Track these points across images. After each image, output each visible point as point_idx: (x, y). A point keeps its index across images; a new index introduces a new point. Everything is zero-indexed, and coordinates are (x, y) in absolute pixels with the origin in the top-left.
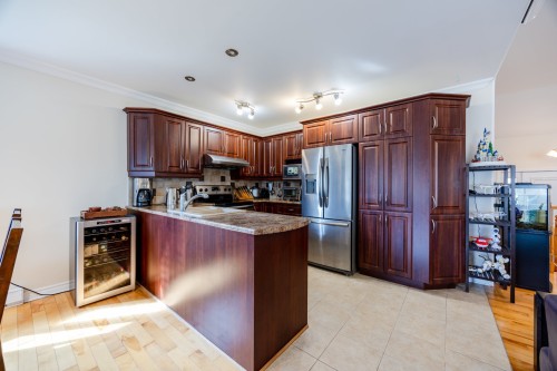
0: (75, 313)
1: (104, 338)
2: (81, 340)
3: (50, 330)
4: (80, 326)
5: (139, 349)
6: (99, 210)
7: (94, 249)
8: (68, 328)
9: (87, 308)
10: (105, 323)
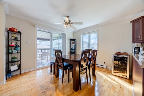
0: (111, 75)
1: (110, 82)
2: (107, 80)
3: (105, 75)
4: (109, 77)
5: (113, 91)
6: (120, 52)
7: (117, 62)
8: (108, 76)
9: (114, 76)
10: (114, 80)
